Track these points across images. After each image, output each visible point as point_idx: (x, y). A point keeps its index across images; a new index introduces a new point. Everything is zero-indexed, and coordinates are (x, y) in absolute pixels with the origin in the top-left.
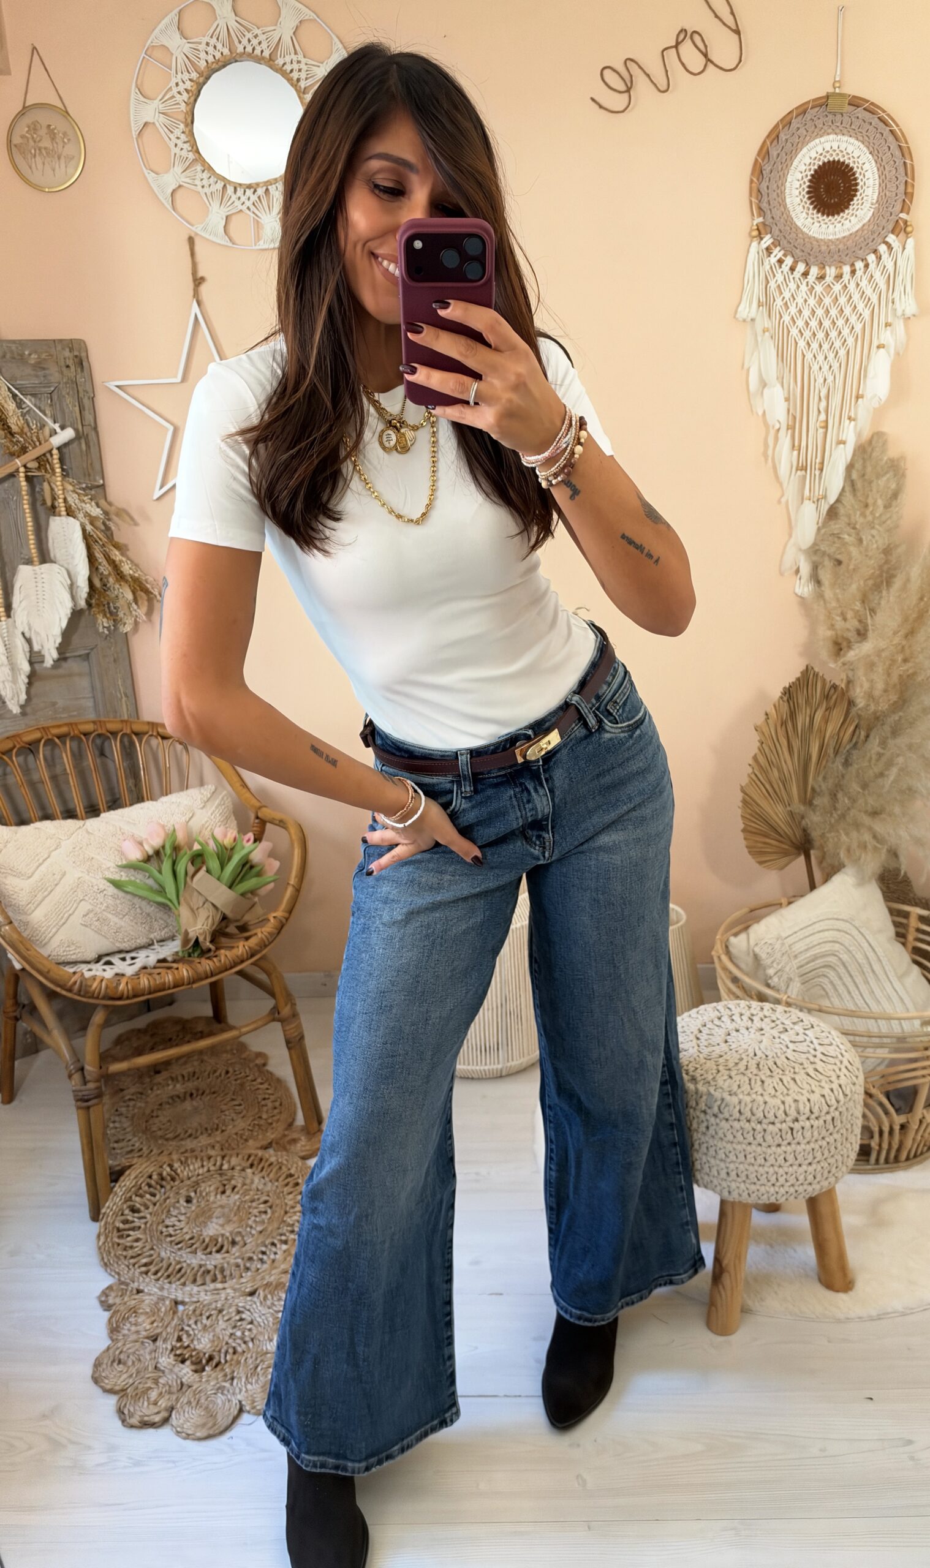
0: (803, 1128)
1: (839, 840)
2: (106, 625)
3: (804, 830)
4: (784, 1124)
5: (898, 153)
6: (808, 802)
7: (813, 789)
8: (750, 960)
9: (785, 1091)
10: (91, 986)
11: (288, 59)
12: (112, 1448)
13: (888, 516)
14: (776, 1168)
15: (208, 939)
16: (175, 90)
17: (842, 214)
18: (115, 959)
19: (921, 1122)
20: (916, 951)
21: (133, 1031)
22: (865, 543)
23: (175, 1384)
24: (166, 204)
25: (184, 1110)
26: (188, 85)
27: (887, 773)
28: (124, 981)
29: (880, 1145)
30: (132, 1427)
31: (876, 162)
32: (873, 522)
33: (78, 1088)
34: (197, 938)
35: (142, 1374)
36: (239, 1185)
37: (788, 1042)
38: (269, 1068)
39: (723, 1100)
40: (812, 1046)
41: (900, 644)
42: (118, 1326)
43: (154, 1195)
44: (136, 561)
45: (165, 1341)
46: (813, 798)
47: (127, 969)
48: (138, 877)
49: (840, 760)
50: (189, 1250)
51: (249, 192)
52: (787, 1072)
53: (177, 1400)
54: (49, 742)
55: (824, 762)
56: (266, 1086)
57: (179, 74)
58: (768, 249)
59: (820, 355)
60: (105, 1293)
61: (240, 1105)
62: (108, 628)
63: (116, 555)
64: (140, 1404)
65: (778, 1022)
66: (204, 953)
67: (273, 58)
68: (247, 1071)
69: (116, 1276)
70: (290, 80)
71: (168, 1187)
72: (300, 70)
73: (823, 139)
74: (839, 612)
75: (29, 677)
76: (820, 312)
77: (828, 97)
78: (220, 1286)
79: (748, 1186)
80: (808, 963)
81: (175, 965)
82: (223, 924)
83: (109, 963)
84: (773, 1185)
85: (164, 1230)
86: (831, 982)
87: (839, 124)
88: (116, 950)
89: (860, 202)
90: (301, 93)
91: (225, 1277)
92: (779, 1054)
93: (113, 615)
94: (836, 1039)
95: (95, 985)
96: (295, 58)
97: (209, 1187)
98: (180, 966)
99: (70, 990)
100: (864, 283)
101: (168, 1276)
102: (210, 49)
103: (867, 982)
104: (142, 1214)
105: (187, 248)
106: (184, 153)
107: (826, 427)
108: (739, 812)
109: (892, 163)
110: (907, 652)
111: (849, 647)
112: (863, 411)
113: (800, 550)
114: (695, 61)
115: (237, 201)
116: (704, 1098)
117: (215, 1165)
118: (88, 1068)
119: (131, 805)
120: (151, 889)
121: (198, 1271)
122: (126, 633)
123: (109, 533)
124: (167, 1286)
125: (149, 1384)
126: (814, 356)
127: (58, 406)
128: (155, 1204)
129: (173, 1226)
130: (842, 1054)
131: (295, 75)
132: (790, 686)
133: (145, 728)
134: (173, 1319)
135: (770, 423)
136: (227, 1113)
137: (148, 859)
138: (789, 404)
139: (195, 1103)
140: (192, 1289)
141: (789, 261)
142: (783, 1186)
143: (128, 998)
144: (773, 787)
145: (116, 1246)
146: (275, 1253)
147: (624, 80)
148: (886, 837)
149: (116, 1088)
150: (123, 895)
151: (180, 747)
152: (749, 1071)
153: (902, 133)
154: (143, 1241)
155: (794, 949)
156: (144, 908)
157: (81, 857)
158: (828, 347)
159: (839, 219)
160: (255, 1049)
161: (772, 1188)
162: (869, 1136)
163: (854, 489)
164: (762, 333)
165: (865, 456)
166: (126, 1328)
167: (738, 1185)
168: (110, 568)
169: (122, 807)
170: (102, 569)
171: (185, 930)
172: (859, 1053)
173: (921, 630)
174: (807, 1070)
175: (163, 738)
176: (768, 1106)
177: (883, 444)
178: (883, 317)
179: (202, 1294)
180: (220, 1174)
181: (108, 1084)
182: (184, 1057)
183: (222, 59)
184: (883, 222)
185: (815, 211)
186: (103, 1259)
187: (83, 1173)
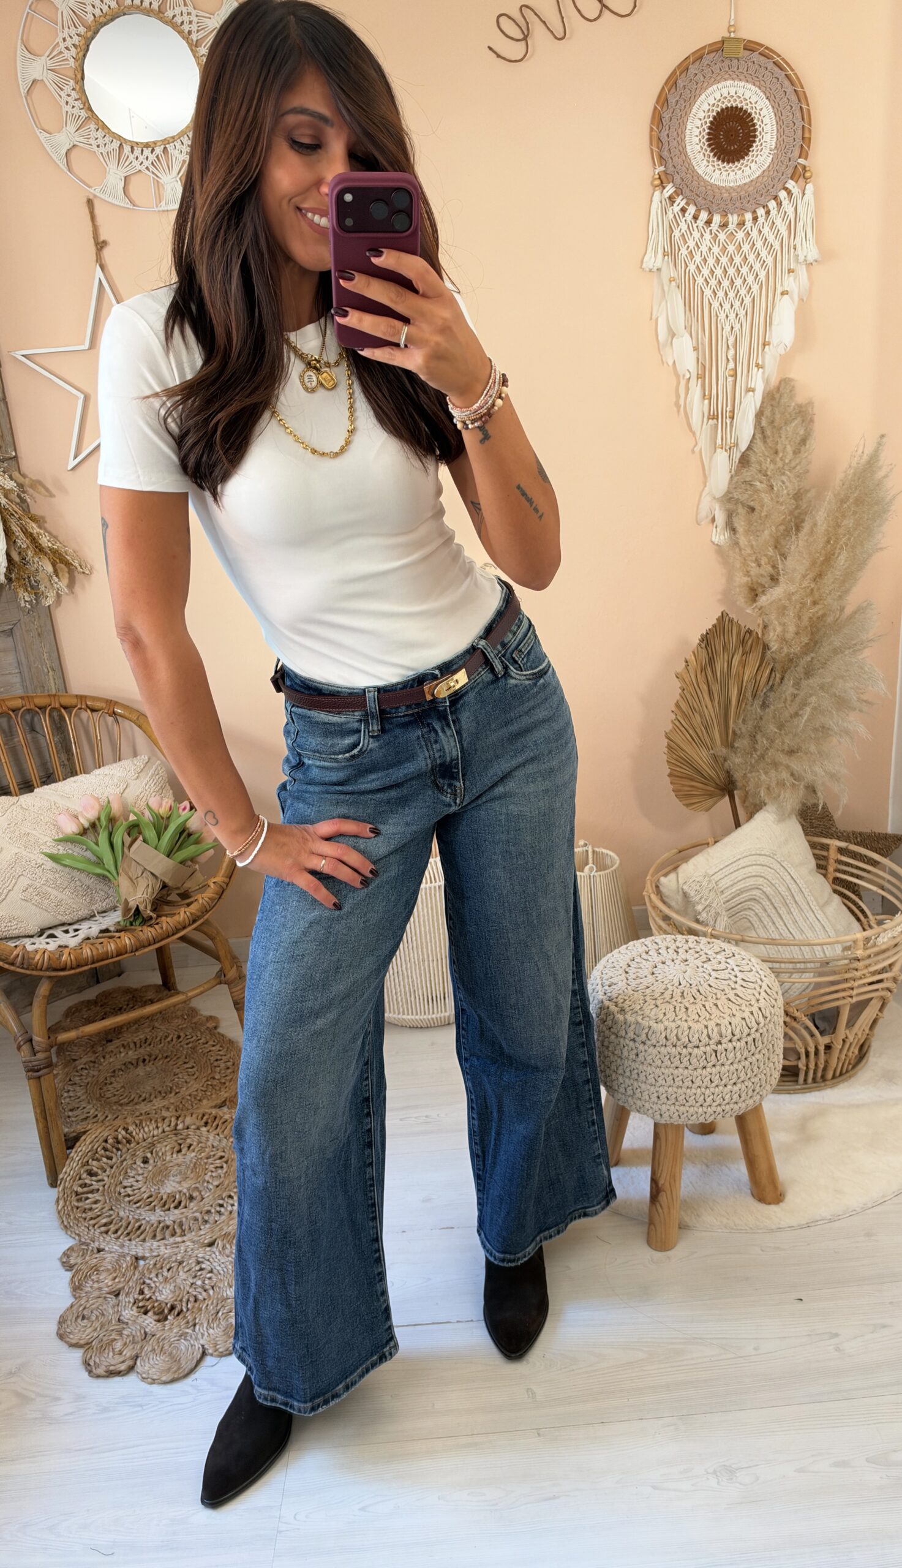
0: (726, 1050)
1: (759, 779)
2: (27, 599)
3: (728, 772)
4: (708, 1048)
5: (794, 98)
6: (729, 744)
7: (734, 733)
8: (680, 898)
9: (708, 1015)
10: (34, 958)
11: (178, 11)
12: (79, 1398)
13: (797, 462)
14: (703, 1090)
15: (149, 907)
16: (62, 45)
17: (742, 161)
18: (58, 932)
19: (843, 1041)
20: (836, 880)
21: (82, 1003)
22: (775, 489)
23: (139, 1334)
24: (61, 165)
25: (138, 1075)
26: (76, 39)
27: (800, 712)
28: (66, 951)
29: (807, 1066)
30: (98, 1376)
31: (773, 107)
32: (783, 468)
33: (28, 1058)
34: (137, 906)
35: (106, 1327)
36: (195, 1143)
37: (711, 971)
38: (221, 1030)
39: (649, 1027)
40: (733, 973)
41: (808, 587)
42: (81, 1285)
43: (110, 1158)
44: (55, 533)
45: (127, 1294)
46: (734, 741)
47: (71, 941)
48: (76, 851)
49: (758, 702)
50: (147, 1208)
51: (147, 152)
52: (710, 998)
53: (142, 1348)
55: (743, 705)
56: (218, 1047)
57: (66, 29)
58: (670, 198)
59: (726, 303)
60: (66, 1254)
61: (193, 1067)
62: (30, 602)
63: (33, 528)
64: (106, 1356)
65: (701, 953)
66: (146, 921)
67: (163, 10)
68: (199, 1034)
69: (77, 1238)
70: (181, 33)
71: (124, 1150)
72: (191, 22)
73: (720, 85)
74: (754, 559)
76: (724, 260)
77: (723, 42)
78: (179, 1239)
79: (677, 1107)
80: (733, 898)
81: (117, 934)
82: (164, 892)
83: (52, 936)
84: (701, 1105)
85: (122, 1190)
86: (757, 914)
87: (735, 70)
88: (59, 923)
89: (759, 148)
90: (194, 46)
91: (183, 1231)
92: (702, 982)
93: (34, 588)
94: (756, 966)
95: (37, 957)
96: (184, 10)
97: (164, 1148)
98: (122, 934)
99: (12, 964)
100: (766, 230)
101: (128, 1234)
102: (97, 3)
103: (790, 913)
104: (99, 1177)
105: (86, 210)
106: (76, 111)
107: (735, 375)
108: (665, 757)
109: (789, 107)
110: (816, 594)
111: (763, 592)
112: (770, 358)
113: (714, 498)
114: (591, 7)
115: (134, 160)
116: (633, 1027)
117: (169, 1126)
118: (36, 1038)
119: (64, 779)
120: (89, 861)
121: (157, 1227)
122: (49, 606)
123: (24, 506)
124: (127, 1243)
125: (114, 1336)
126: (721, 304)
128: (112, 1167)
129: (132, 1186)
130: (760, 980)
131: (186, 28)
132: (707, 633)
133: (74, 701)
134: (134, 1274)
135: (681, 373)
136: (180, 1076)
137: (84, 832)
138: (698, 354)
139: (148, 1069)
140: (152, 1245)
141: (692, 209)
142: (710, 1106)
143: (72, 968)
144: (695, 732)
145: (75, 1210)
147: (520, 28)
148: (803, 774)
149: (68, 1058)
150: (62, 868)
151: (110, 719)
152: (674, 999)
153: (798, 78)
154: (101, 1203)
155: (720, 885)
156: (83, 880)
157: (17, 833)
158: (734, 295)
159: (739, 166)
160: (205, 1012)
161: (701, 1109)
162: (796, 1057)
163: (764, 437)
164: (668, 283)
165: (774, 403)
166: (88, 1286)
167: (668, 1107)
168: (28, 541)
169: (55, 781)
170: (19, 542)
171: (126, 900)
172: (776, 977)
173: (829, 573)
174: (728, 996)
175: (93, 710)
176: (692, 1031)
177: (791, 391)
178: (785, 263)
179: (162, 1248)
180: (175, 1134)
181: (58, 1054)
182: (134, 1024)
183: (110, 12)
184: (783, 168)
185: (715, 159)
186: (63, 1222)
187: (38, 1142)
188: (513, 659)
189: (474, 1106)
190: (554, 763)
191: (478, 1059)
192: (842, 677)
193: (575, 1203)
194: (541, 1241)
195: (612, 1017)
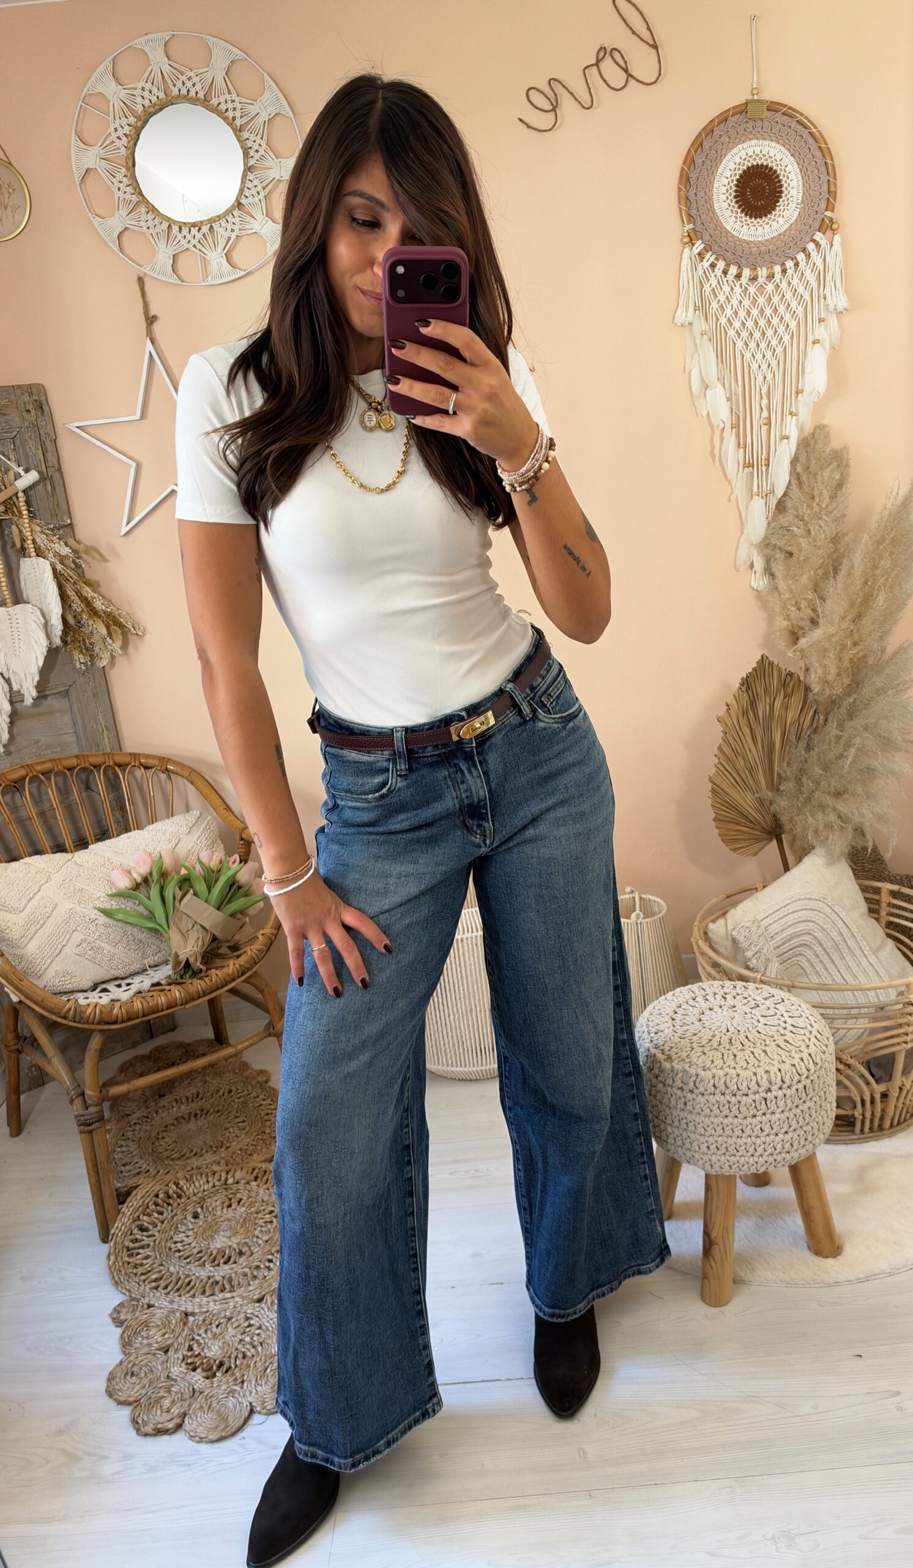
0: (776, 1098)
1: (807, 822)
2: (82, 661)
3: (775, 816)
4: (757, 1095)
5: (818, 154)
6: (775, 787)
7: (779, 775)
8: (729, 944)
9: (757, 1062)
10: (86, 1012)
11: (222, 99)
12: (128, 1457)
13: (834, 506)
14: (753, 1139)
15: (199, 960)
16: (114, 135)
17: (769, 216)
18: (111, 987)
19: (900, 1089)
20: (890, 925)
21: (136, 1058)
22: (813, 533)
23: (187, 1391)
24: (113, 247)
25: (190, 1130)
26: (127, 129)
27: (845, 754)
28: (117, 1005)
29: (863, 1115)
30: (146, 1435)
31: (798, 164)
32: (820, 513)
33: (81, 1112)
34: (188, 959)
35: (155, 1384)
36: (245, 1198)
37: (759, 1017)
38: (272, 1084)
39: (697, 1075)
40: (783, 1019)
41: (848, 629)
42: (130, 1341)
43: (161, 1213)
44: (108, 597)
45: (176, 1351)
46: (780, 784)
47: (123, 994)
48: (129, 905)
49: (802, 745)
50: (197, 1263)
51: (194, 231)
52: (758, 1045)
53: (190, 1405)
54: (34, 779)
55: (788, 748)
56: (268, 1101)
57: (118, 119)
58: (699, 254)
59: (758, 353)
60: (117, 1310)
61: (244, 1121)
62: (85, 664)
63: (88, 592)
64: (154, 1413)
65: (750, 999)
66: (197, 974)
67: (208, 99)
68: (250, 1088)
69: (127, 1293)
70: (225, 119)
71: (175, 1205)
72: (234, 109)
73: (745, 145)
74: (794, 603)
75: (11, 716)
76: (755, 312)
77: (746, 104)
78: (228, 1295)
79: (728, 1158)
80: (784, 943)
81: (168, 988)
82: (214, 945)
83: (105, 990)
84: (752, 1155)
85: (173, 1246)
86: (808, 960)
87: (759, 129)
88: (110, 977)
89: (786, 203)
91: (233, 1287)
92: (751, 1029)
93: (89, 651)
94: (806, 1011)
95: (89, 1011)
96: (229, 97)
97: (215, 1202)
98: (172, 987)
99: (65, 1018)
100: (795, 281)
101: (178, 1290)
102: (146, 94)
103: (843, 958)
104: (150, 1233)
105: (138, 289)
106: (127, 196)
107: (769, 424)
108: (709, 802)
109: (813, 163)
110: (856, 636)
111: (803, 635)
112: (804, 406)
113: (752, 545)
114: (616, 76)
115: (182, 239)
116: (680, 1075)
117: (219, 1180)
118: (88, 1092)
119: (118, 835)
120: (141, 915)
121: (207, 1283)
122: (104, 667)
123: (79, 571)
124: (177, 1299)
125: (162, 1393)
126: (753, 355)
127: (21, 451)
128: (163, 1222)
129: (182, 1241)
130: (811, 1025)
131: (230, 114)
132: (747, 677)
133: (127, 759)
134: (183, 1330)
135: (715, 423)
136: (231, 1130)
137: (137, 887)
138: (732, 404)
139: (199, 1123)
140: (202, 1301)
141: (721, 265)
142: (761, 1155)
143: (123, 1022)
144: (740, 776)
145: (126, 1265)
147: (549, 100)
148: (850, 816)
149: (121, 1113)
150: (115, 923)
151: (163, 776)
152: (722, 1046)
153: (821, 135)
154: (152, 1258)
155: (770, 931)
156: (135, 934)
157: (72, 889)
158: (766, 346)
159: (767, 220)
160: (256, 1066)
161: (752, 1159)
162: (851, 1106)
163: (800, 483)
164: (699, 335)
165: (808, 449)
166: (138, 1342)
167: (718, 1157)
168: (82, 605)
169: (109, 838)
170: (74, 606)
171: (177, 953)
172: (830, 1023)
173: (868, 614)
174: (778, 1042)
175: (146, 768)
176: (740, 1078)
177: (826, 437)
178: (816, 313)
179: (212, 1304)
180: (225, 1189)
181: (112, 1108)
182: (187, 1078)
183: (158, 103)
184: (810, 221)
185: (743, 215)
186: (114, 1277)
187: (90, 1197)
189: (519, 1156)
190: (586, 807)
191: (522, 1109)
192: (886, 717)
193: (629, 1260)
194: (594, 1299)
195: (659, 1065)
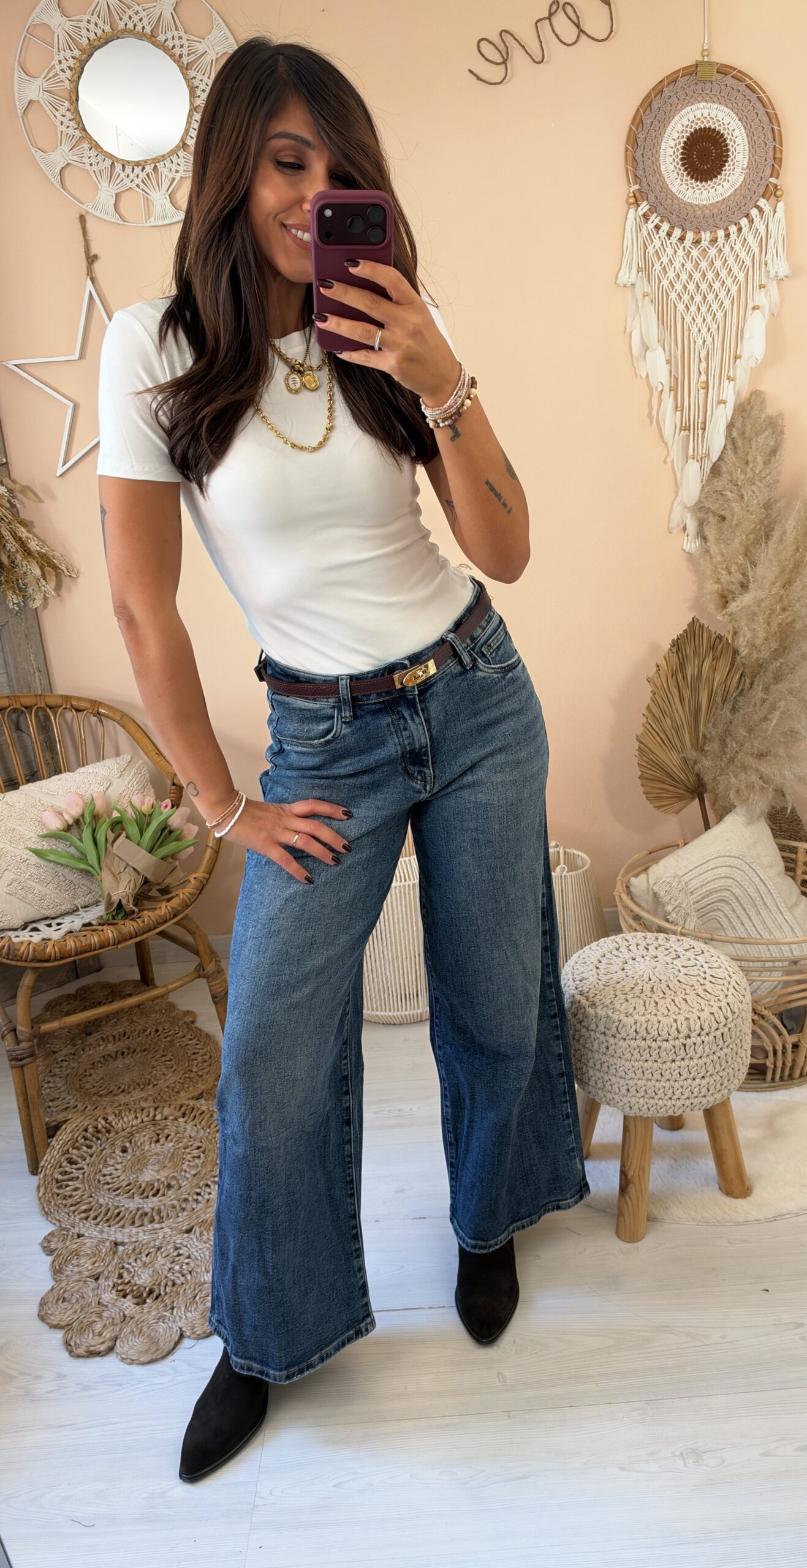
0: (695, 1044)
1: (729, 782)
2: (15, 601)
3: (698, 775)
4: (677, 1041)
5: (765, 119)
6: (699, 748)
7: (704, 736)
8: (650, 898)
9: (677, 1010)
10: (19, 950)
11: (169, 35)
12: (60, 1376)
13: (768, 472)
14: (672, 1082)
15: (131, 901)
16: (58, 68)
17: (714, 180)
18: (41, 926)
20: (805, 883)
21: (62, 996)
22: (746, 498)
23: (118, 1316)
24: (55, 183)
25: (116, 1068)
26: (71, 62)
27: (770, 716)
28: (49, 944)
29: (775, 1066)
30: (79, 1356)
31: (745, 128)
32: (754, 479)
33: (11, 1048)
34: (120, 900)
35: (86, 1310)
36: (173, 1134)
37: (680, 967)
38: (198, 1024)
39: (620, 1021)
40: (702, 970)
41: (778, 594)
42: (61, 1269)
43: (90, 1147)
44: (42, 538)
45: (107, 1278)
46: (704, 744)
47: (54, 934)
48: (60, 846)
49: (728, 707)
50: (126, 1195)
51: (137, 170)
52: (679, 993)
53: (121, 1330)
55: (714, 709)
56: (195, 1041)
57: (62, 52)
58: (644, 215)
59: (699, 317)
60: (47, 1240)
61: (171, 1060)
62: (18, 605)
63: (23, 532)
64: (86, 1336)
65: (671, 950)
66: (129, 915)
67: (155, 34)
68: (176, 1028)
69: (57, 1223)
70: (172, 56)
71: (104, 1139)
72: (182, 46)
73: (694, 107)
74: (724, 566)
76: (697, 276)
77: (697, 65)
78: (157, 1226)
79: (646, 1100)
80: (703, 898)
81: (100, 928)
82: (146, 887)
83: (35, 929)
84: (670, 1098)
85: (102, 1178)
86: (726, 915)
87: (708, 92)
88: (42, 917)
89: (732, 167)
91: (162, 1218)
92: (672, 978)
93: (22, 591)
94: (725, 963)
95: (22, 949)
96: (176, 34)
97: (143, 1137)
98: (105, 927)
100: (738, 246)
101: (108, 1220)
102: (92, 26)
103: (760, 915)
104: (79, 1166)
105: (79, 226)
106: (71, 131)
107: (707, 388)
108: (636, 760)
109: (761, 128)
110: (786, 602)
111: (733, 599)
112: (742, 371)
113: (686, 508)
114: (568, 32)
115: (125, 178)
116: (604, 1020)
117: (148, 1116)
118: (20, 1028)
119: (48, 777)
120: (73, 857)
121: (136, 1214)
122: (36, 609)
123: (14, 510)
124: (106, 1229)
125: (94, 1318)
126: (693, 318)
128: (91, 1156)
129: (111, 1174)
130: (730, 976)
131: (177, 51)
132: (678, 638)
133: (59, 701)
134: (113, 1259)
135: (653, 385)
136: (158, 1068)
137: (68, 828)
138: (671, 366)
139: (126, 1061)
140: (131, 1231)
141: (665, 227)
142: (679, 1099)
143: (55, 960)
144: (667, 735)
145: (55, 1196)
146: (210, 1194)
147: (500, 52)
148: (772, 777)
149: (49, 1050)
150: (46, 863)
151: (94, 719)
152: (644, 994)
153: (769, 100)
154: (82, 1190)
155: (690, 886)
156: (66, 875)
157: (2, 829)
158: (706, 310)
159: (712, 184)
160: (183, 1007)
161: (669, 1102)
162: (764, 1055)
163: (735, 448)
164: (642, 297)
165: (744, 414)
166: (69, 1270)
167: (638, 1100)
168: (17, 545)
169: (39, 779)
170: (9, 546)
171: (109, 894)
172: (746, 975)
173: (798, 580)
174: (697, 991)
175: (78, 710)
176: (661, 1025)
177: (761, 403)
178: (757, 279)
179: (141, 1234)
180: (154, 1125)
181: (39, 1044)
182: (113, 1018)
183: (104, 36)
184: (755, 187)
185: (689, 178)
186: (43, 1208)
187: (21, 1131)
188: (482, 652)
189: (447, 1093)
190: (522, 755)
191: (451, 1047)
193: (549, 1195)
194: (514, 1231)
195: (583, 1010)
